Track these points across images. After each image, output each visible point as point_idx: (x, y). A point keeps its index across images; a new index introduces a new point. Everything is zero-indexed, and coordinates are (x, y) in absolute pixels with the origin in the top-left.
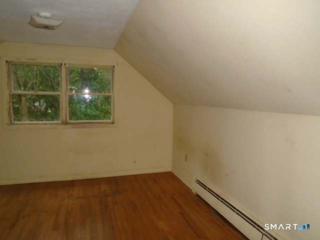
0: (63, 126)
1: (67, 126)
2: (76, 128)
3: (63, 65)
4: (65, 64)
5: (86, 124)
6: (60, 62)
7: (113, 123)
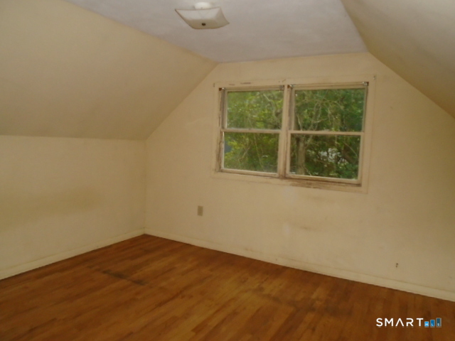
0: (278, 181)
1: (284, 182)
2: (296, 185)
3: (286, 87)
4: (289, 86)
5: (312, 182)
6: (282, 84)
7: (359, 185)
